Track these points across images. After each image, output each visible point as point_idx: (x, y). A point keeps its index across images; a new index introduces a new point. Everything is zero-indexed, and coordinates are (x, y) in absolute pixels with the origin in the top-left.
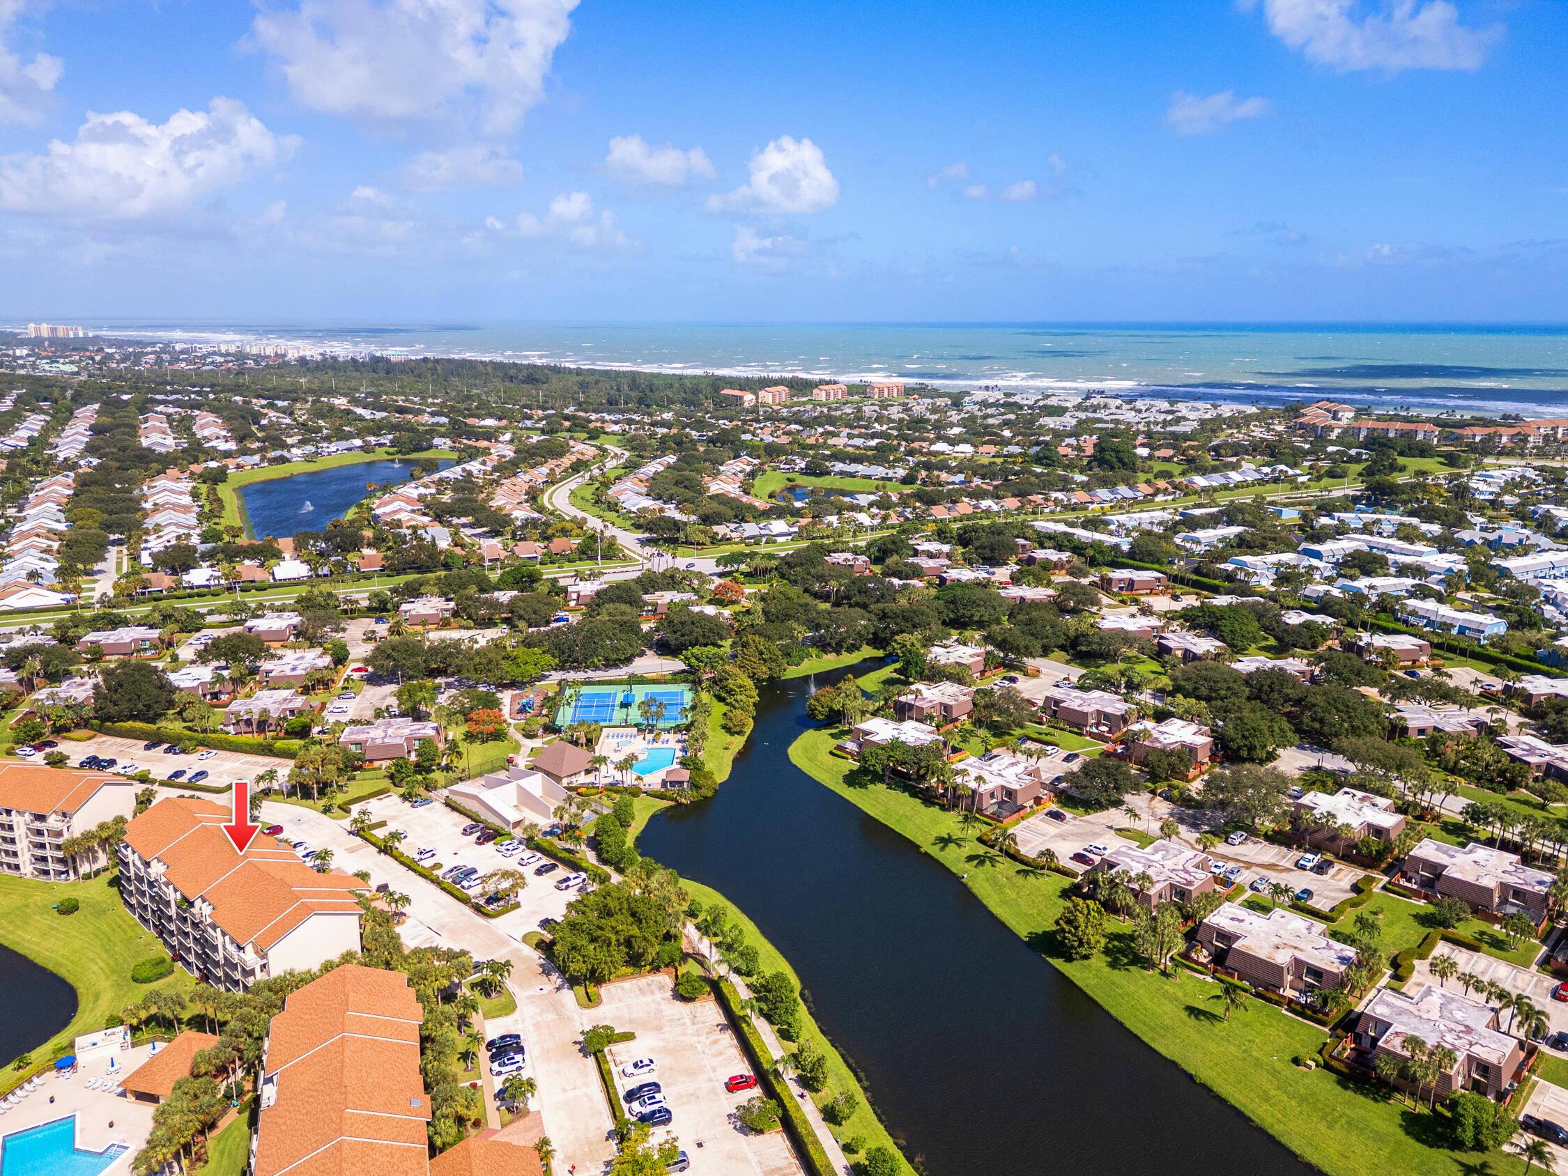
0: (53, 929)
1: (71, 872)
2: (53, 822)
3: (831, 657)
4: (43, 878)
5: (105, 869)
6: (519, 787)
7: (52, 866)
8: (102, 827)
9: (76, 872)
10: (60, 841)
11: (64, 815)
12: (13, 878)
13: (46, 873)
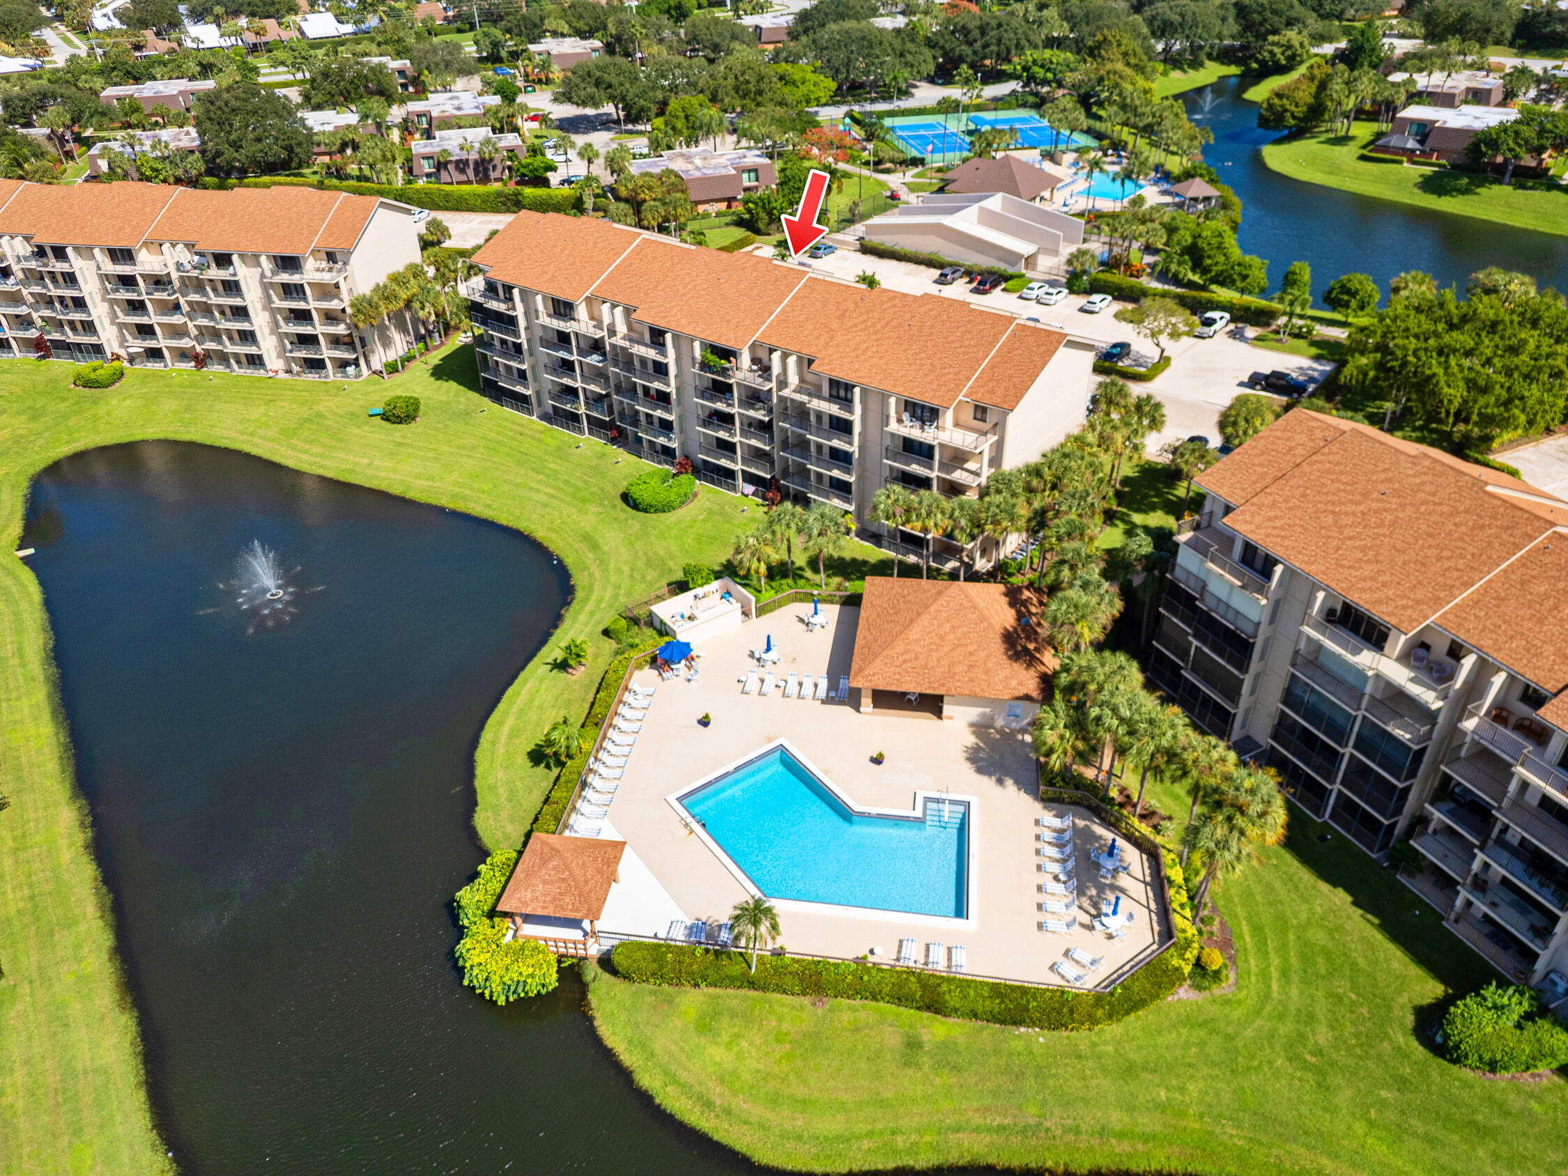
0: (400, 444)
1: (362, 362)
2: (313, 272)
3: (1176, 75)
4: (312, 377)
5: (409, 359)
6: (981, 209)
7: (327, 353)
8: (395, 278)
9: (367, 362)
10: (334, 305)
11: (331, 257)
12: (259, 379)
13: (316, 365)
